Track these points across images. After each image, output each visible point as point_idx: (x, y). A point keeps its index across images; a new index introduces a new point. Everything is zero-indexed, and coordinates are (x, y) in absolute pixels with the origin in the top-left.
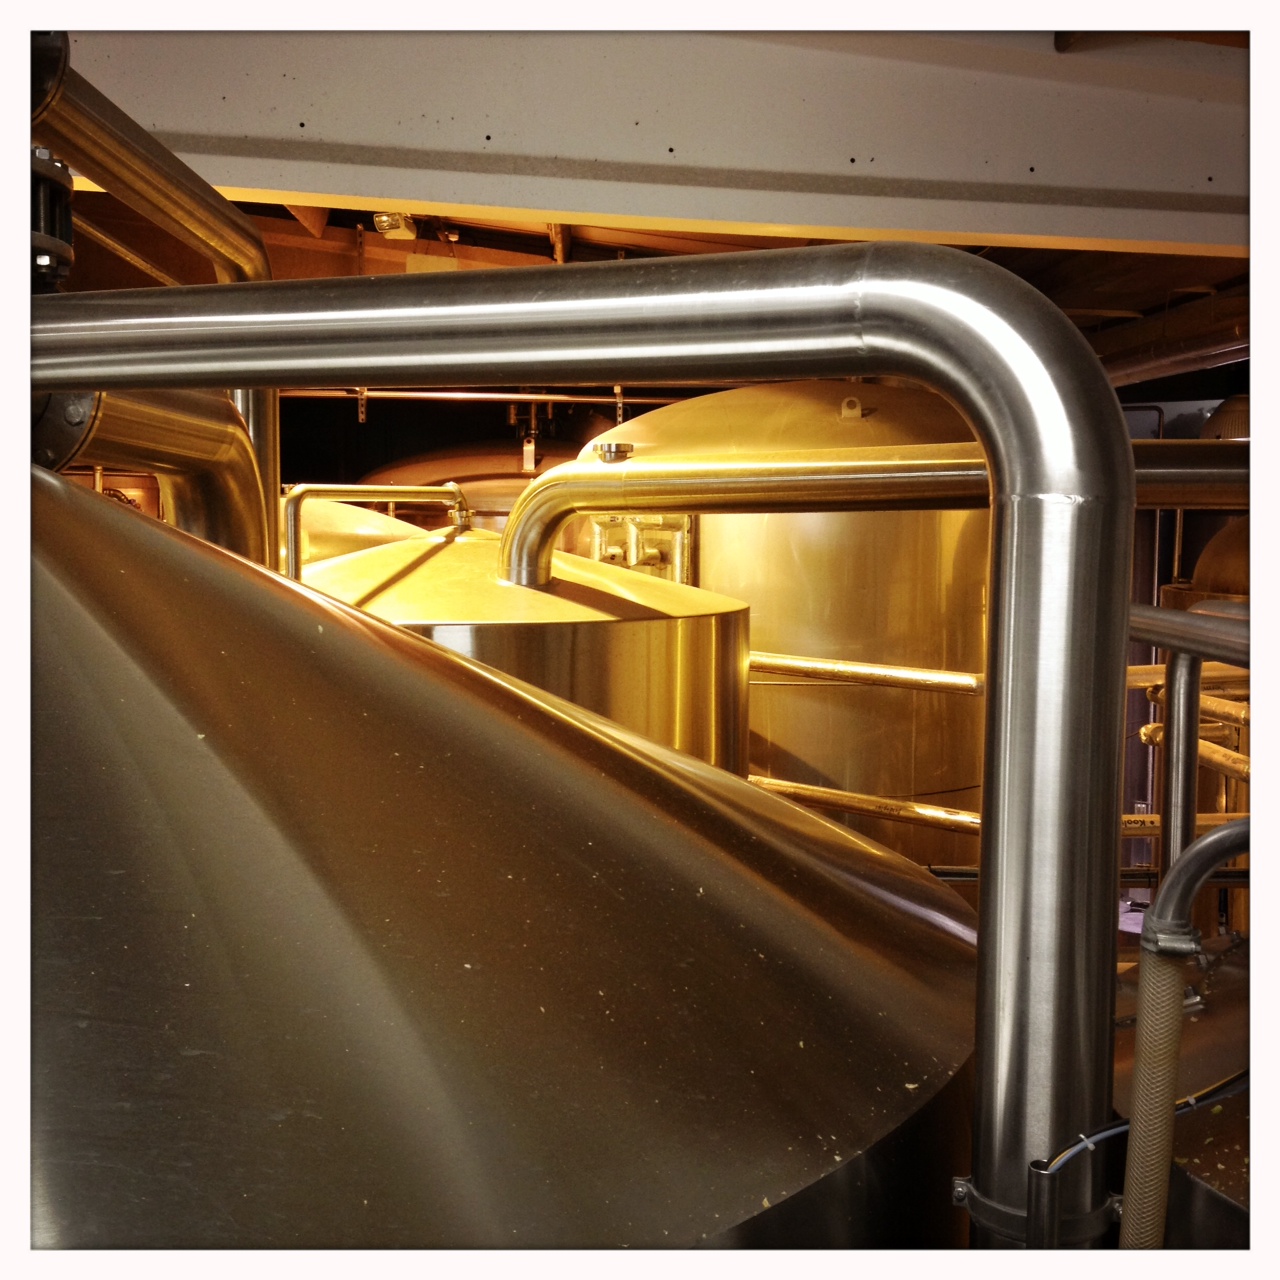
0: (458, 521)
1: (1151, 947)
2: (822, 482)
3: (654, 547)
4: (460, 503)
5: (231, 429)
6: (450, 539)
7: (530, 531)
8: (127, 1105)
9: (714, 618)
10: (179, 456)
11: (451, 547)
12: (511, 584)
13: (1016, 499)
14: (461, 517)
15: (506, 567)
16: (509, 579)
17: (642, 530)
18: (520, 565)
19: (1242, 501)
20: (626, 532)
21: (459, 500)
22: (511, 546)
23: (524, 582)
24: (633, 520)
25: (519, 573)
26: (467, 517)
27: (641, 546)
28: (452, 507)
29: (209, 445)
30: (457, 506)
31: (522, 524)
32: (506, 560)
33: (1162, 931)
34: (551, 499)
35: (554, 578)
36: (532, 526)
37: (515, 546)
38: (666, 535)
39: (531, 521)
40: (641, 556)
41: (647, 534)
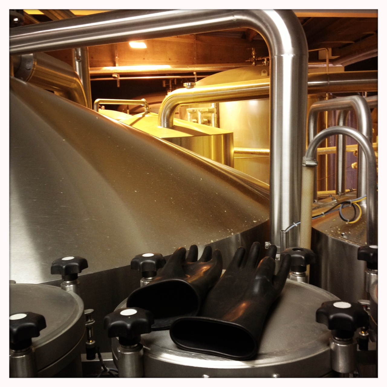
0: (146, 111)
1: (304, 165)
2: (251, 90)
3: (206, 119)
4: (146, 105)
5: (75, 79)
6: (144, 116)
7: (166, 111)
8: (47, 217)
9: (222, 135)
10: (60, 85)
11: (144, 118)
12: (162, 127)
13: (276, 57)
14: (147, 109)
15: (160, 122)
16: (161, 126)
17: (202, 113)
18: (164, 121)
19: (376, 89)
20: (197, 114)
21: (146, 104)
22: (161, 115)
23: (166, 126)
24: (199, 110)
25: (164, 124)
26: (148, 109)
27: (202, 118)
28: (144, 106)
29: (69, 83)
30: (145, 106)
31: (164, 109)
32: (160, 120)
33: (307, 161)
34: (172, 101)
35: (174, 125)
36: (167, 110)
37: (162, 116)
38: (209, 115)
39: (166, 108)
40: (202, 121)
41: (204, 115)
